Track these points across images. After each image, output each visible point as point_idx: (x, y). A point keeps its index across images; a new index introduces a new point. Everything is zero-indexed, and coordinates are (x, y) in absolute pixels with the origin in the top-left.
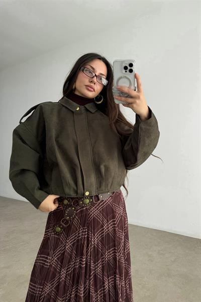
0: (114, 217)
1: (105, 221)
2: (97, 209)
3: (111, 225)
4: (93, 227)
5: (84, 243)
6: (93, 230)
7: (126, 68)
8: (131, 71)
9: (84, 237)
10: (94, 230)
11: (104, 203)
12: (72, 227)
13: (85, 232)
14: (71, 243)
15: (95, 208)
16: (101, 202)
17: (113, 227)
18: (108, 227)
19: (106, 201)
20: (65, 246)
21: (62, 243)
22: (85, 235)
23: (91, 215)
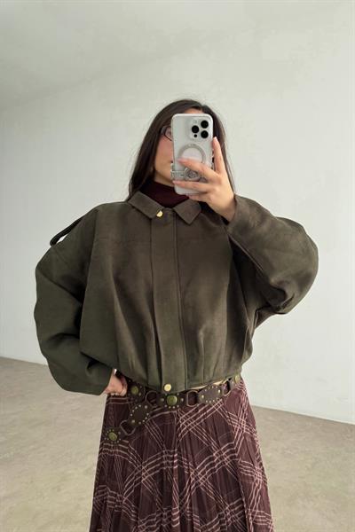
0: (230, 438)
1: (214, 444)
2: (195, 418)
3: (228, 454)
4: (189, 449)
5: (172, 481)
6: (190, 456)
7: (195, 129)
8: (205, 135)
9: (172, 469)
10: (193, 456)
11: (205, 410)
12: (150, 442)
13: (173, 459)
14: (150, 472)
15: (190, 415)
16: (201, 406)
17: (231, 458)
18: (221, 456)
19: (210, 406)
20: (139, 475)
21: (133, 468)
22: (173, 464)
23: (183, 427)
